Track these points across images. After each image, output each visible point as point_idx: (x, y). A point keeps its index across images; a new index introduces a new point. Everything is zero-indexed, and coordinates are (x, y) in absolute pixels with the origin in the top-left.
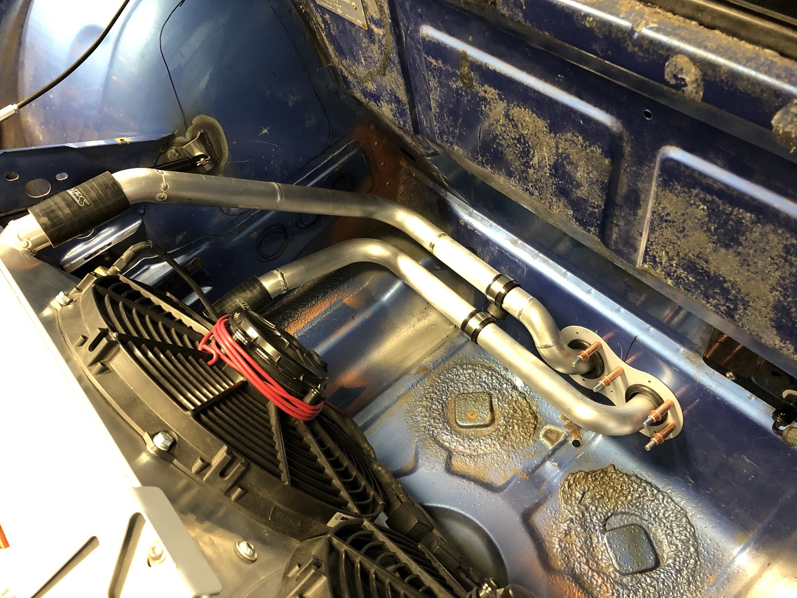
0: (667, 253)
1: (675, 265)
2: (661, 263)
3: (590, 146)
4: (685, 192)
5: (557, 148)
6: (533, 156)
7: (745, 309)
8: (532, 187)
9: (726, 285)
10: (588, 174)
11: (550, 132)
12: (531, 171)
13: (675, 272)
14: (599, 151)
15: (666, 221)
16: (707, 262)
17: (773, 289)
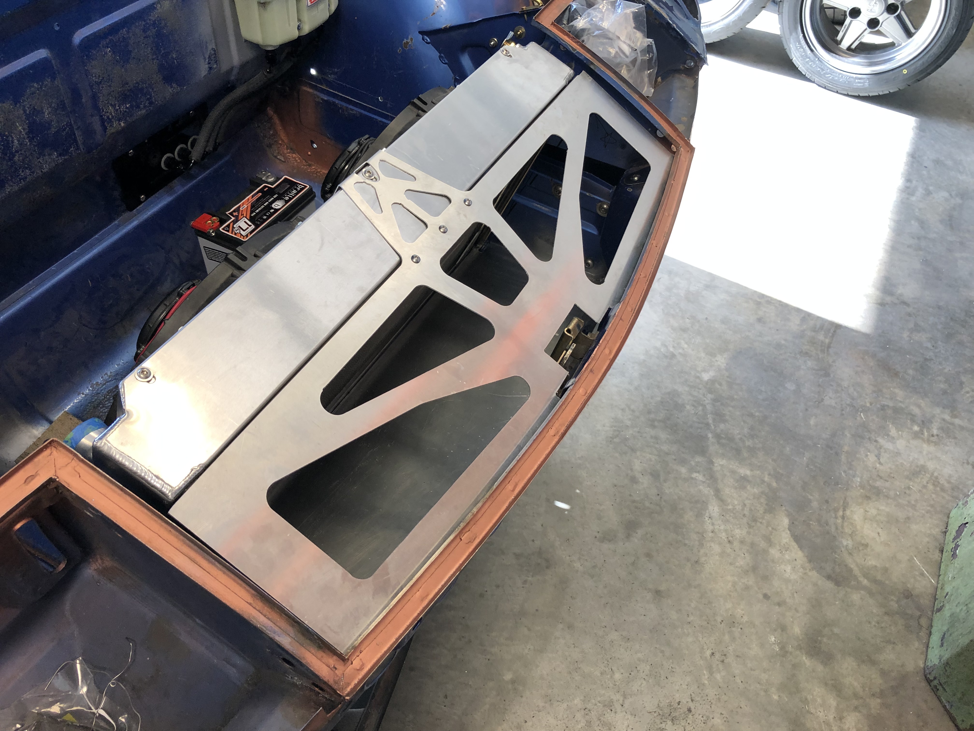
0: (111, 105)
1: (118, 108)
2: (113, 117)
3: (43, 83)
4: (98, 51)
5: (25, 111)
6: (13, 142)
7: (153, 89)
8: (23, 171)
9: (140, 87)
10: (50, 107)
11: (16, 104)
12: (16, 158)
13: (121, 111)
14: (49, 80)
15: (100, 82)
16: (127, 84)
17: (153, 59)
